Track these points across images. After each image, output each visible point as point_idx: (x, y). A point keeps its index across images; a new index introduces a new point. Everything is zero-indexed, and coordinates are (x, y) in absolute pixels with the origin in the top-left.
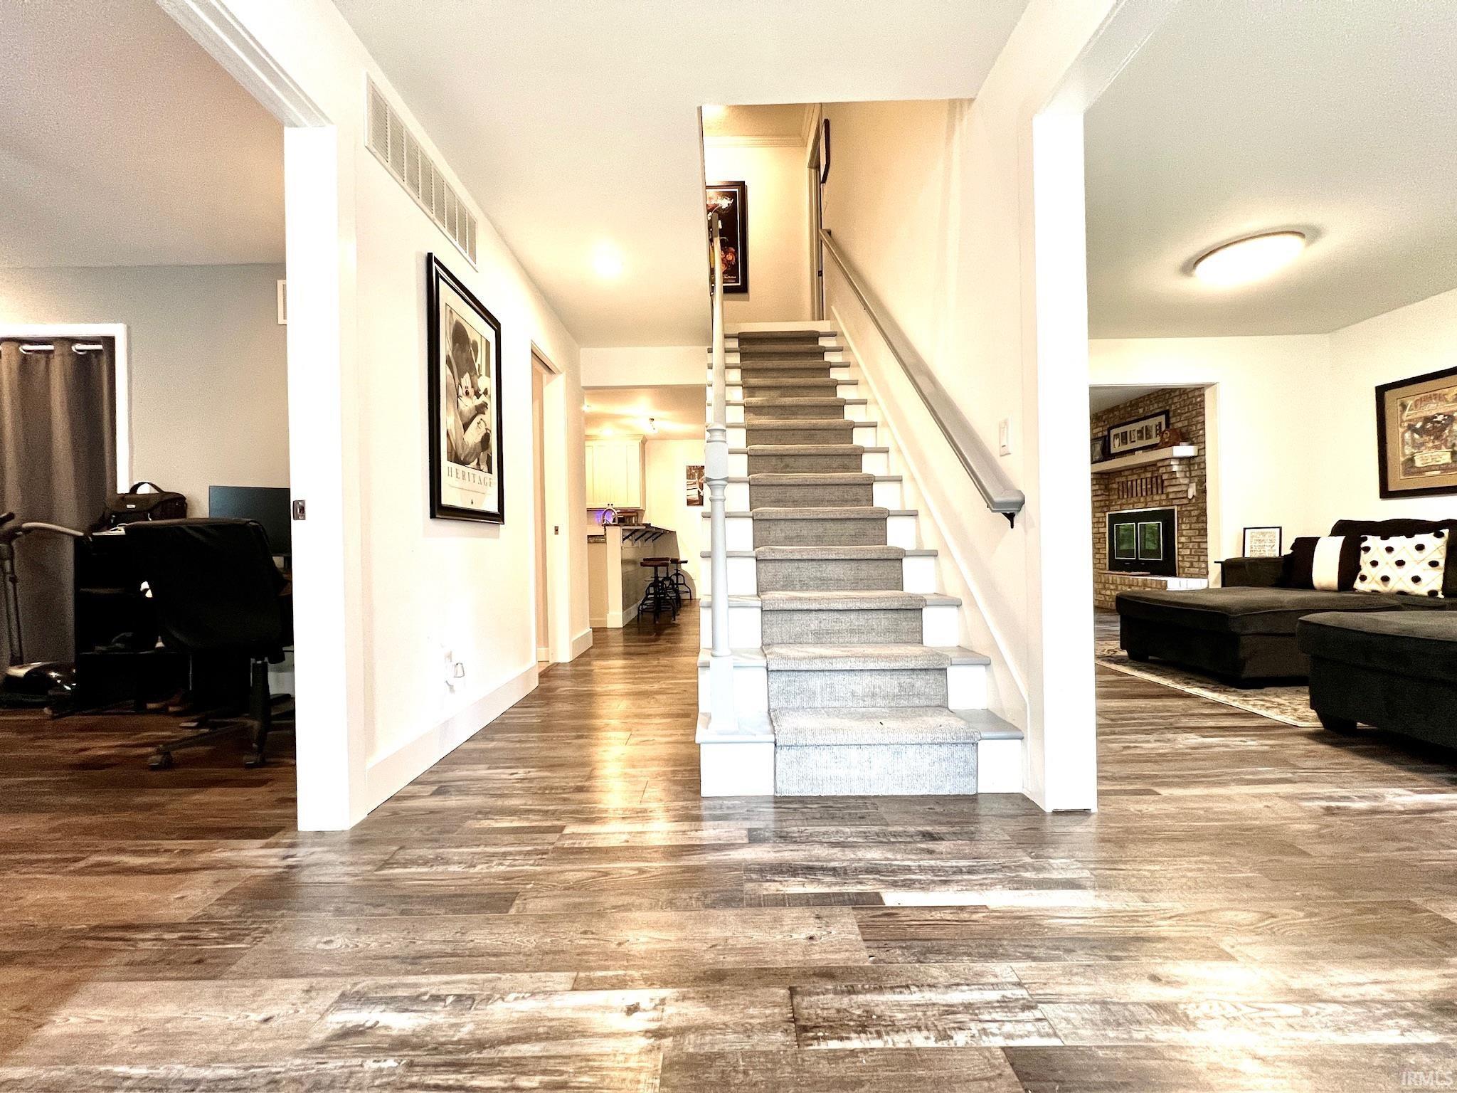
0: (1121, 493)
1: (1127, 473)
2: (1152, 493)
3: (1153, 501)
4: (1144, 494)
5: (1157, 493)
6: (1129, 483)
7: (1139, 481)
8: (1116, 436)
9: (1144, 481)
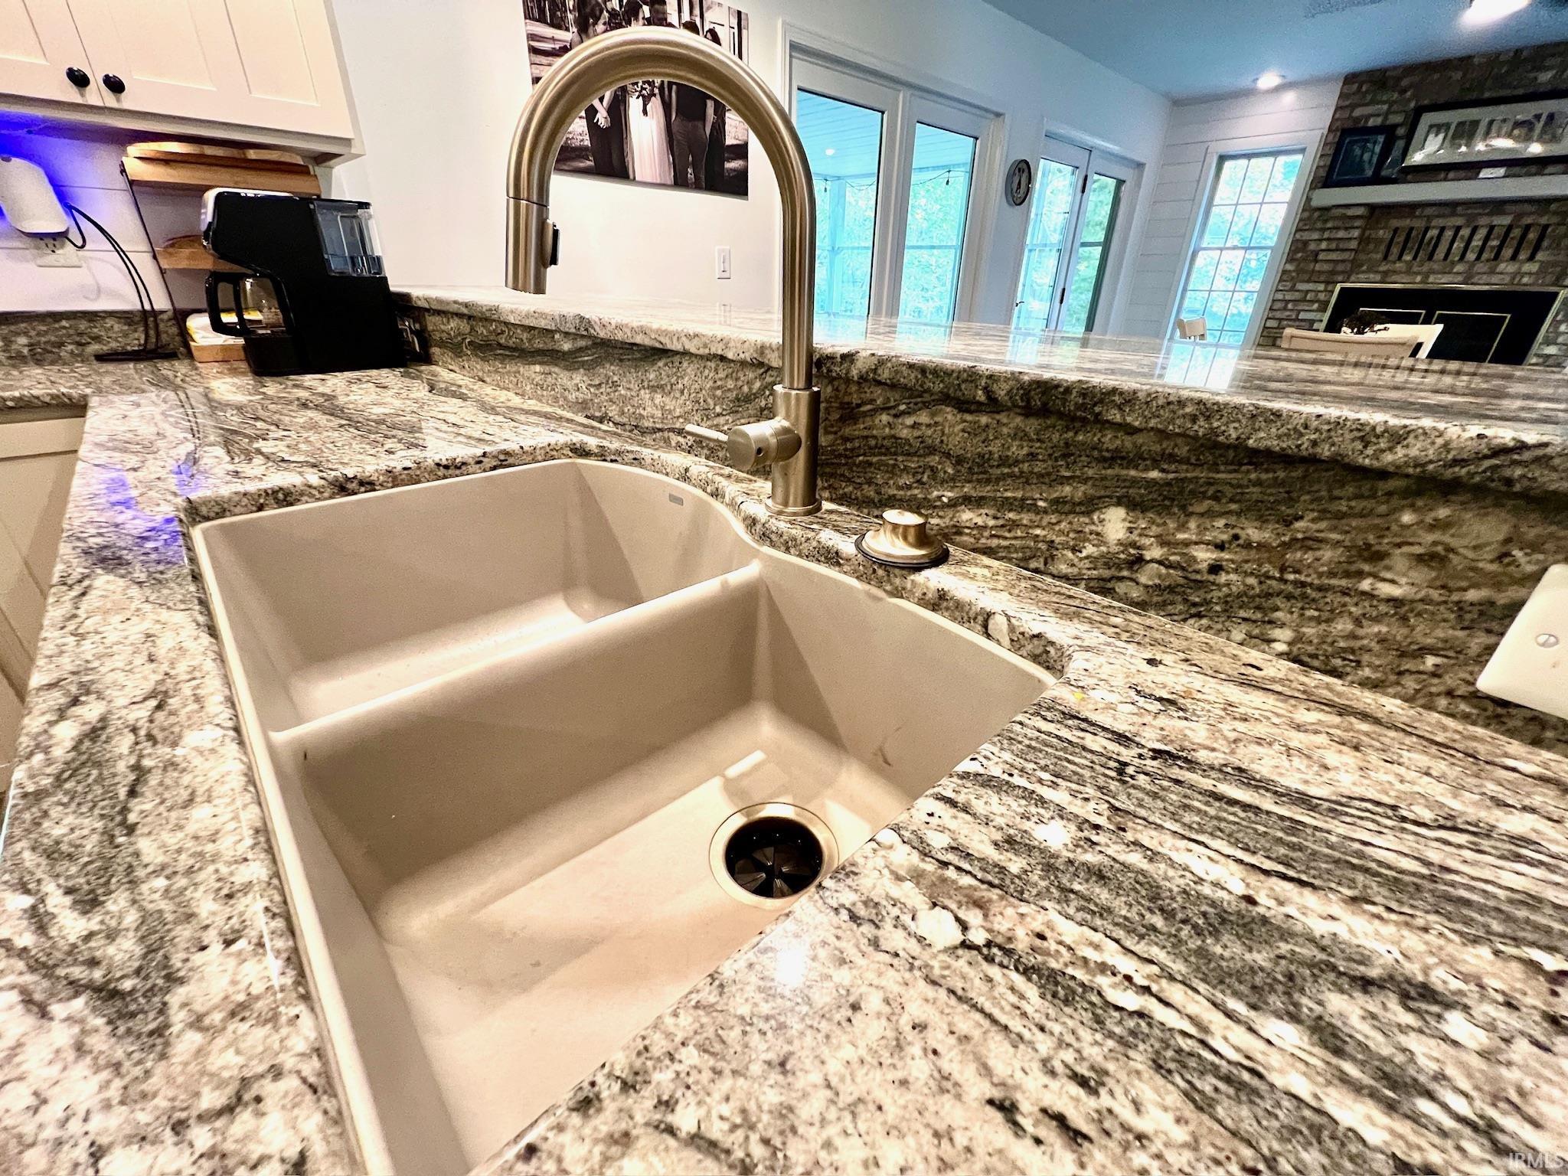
0: (1395, 250)
1: (1429, 211)
2: (1497, 257)
3: (1492, 272)
4: (1471, 256)
5: (1514, 258)
6: (1433, 233)
7: (1465, 232)
8: (1437, 128)
9: (1482, 233)
